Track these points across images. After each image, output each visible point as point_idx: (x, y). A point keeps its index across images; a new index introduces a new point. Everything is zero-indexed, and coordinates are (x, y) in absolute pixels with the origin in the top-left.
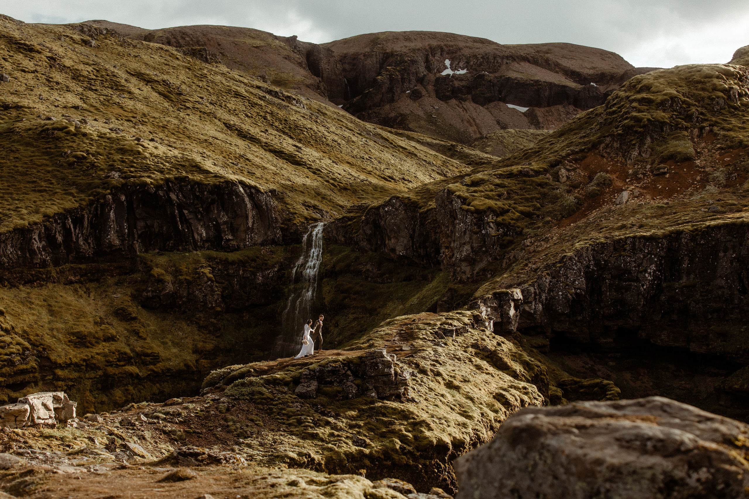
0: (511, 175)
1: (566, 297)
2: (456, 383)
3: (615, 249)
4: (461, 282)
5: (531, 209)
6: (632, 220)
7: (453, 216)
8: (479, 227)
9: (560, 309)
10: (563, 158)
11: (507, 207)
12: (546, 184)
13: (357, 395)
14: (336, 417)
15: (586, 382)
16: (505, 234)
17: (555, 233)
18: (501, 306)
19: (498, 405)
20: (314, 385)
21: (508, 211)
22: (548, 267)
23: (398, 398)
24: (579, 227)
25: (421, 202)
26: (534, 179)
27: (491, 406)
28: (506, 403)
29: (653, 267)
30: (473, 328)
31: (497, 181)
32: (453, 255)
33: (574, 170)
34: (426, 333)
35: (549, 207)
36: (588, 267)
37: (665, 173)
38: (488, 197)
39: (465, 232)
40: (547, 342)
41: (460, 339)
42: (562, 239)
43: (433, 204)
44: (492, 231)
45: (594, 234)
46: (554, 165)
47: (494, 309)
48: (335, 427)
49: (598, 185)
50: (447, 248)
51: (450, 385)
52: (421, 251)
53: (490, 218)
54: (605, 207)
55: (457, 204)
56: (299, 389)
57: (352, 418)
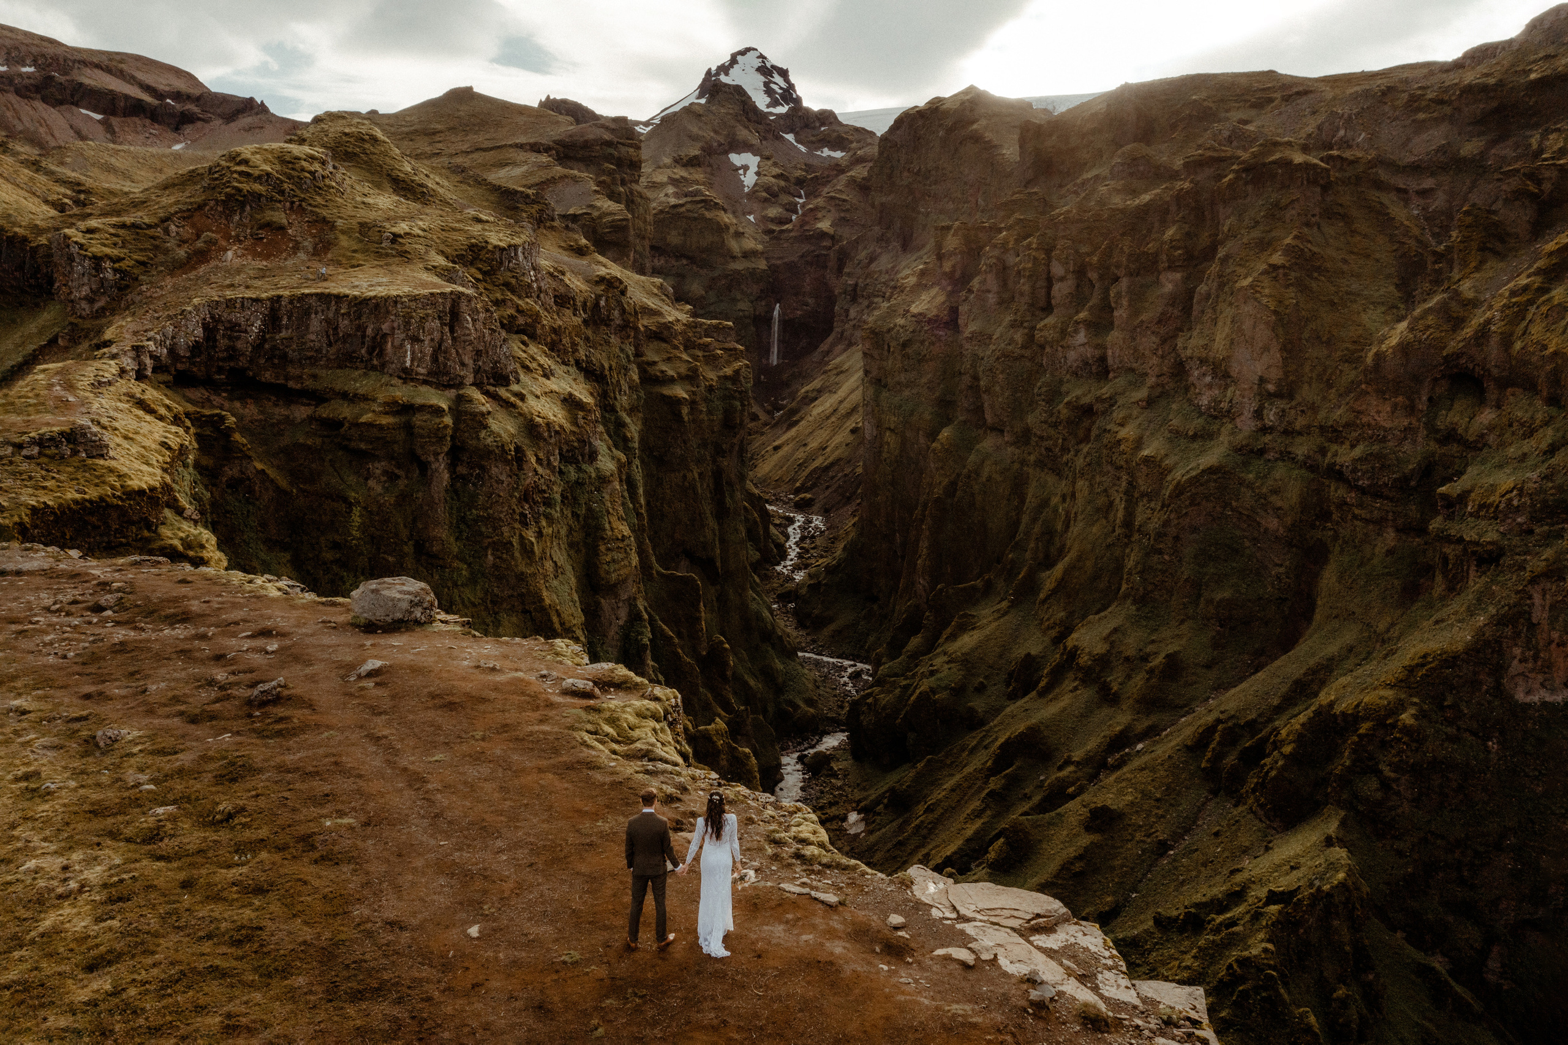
0: (123, 226)
1: (187, 344)
2: (131, 435)
3: (227, 306)
4: (80, 317)
5: (145, 259)
6: (237, 280)
7: (71, 258)
8: (97, 271)
9: (182, 353)
10: (172, 215)
11: (122, 255)
12: (158, 237)
13: (71, 456)
14: (58, 472)
15: (207, 412)
16: (122, 279)
17: (169, 282)
18: (138, 356)
19: (164, 450)
20: (36, 450)
21: (124, 259)
22: (169, 317)
23: (102, 456)
24: (190, 280)
25: (31, 237)
26: (147, 232)
27: (160, 453)
28: (169, 448)
29: (259, 322)
30: (121, 378)
31: (112, 231)
32: (71, 292)
33: (183, 226)
34: (84, 383)
35: (161, 258)
36: (204, 319)
37: (262, 238)
38: (105, 245)
39: (83, 275)
40: (170, 378)
41: (112, 389)
42: (176, 289)
43: (42, 240)
44: (109, 275)
45: (207, 290)
46: (164, 220)
47: (134, 359)
48: (58, 481)
49: (205, 242)
50: (65, 285)
51: (126, 438)
52: (32, 281)
53: (107, 264)
54: (213, 263)
55: (75, 249)
56: (25, 452)
57: (71, 473)
